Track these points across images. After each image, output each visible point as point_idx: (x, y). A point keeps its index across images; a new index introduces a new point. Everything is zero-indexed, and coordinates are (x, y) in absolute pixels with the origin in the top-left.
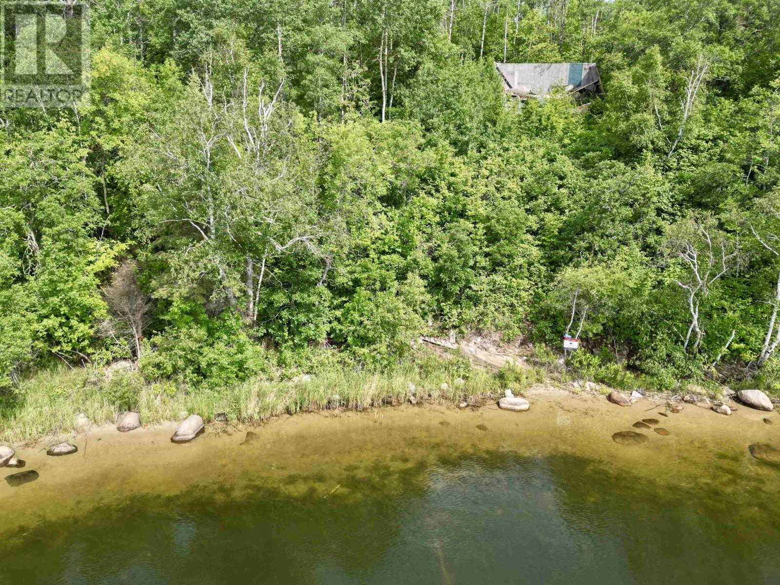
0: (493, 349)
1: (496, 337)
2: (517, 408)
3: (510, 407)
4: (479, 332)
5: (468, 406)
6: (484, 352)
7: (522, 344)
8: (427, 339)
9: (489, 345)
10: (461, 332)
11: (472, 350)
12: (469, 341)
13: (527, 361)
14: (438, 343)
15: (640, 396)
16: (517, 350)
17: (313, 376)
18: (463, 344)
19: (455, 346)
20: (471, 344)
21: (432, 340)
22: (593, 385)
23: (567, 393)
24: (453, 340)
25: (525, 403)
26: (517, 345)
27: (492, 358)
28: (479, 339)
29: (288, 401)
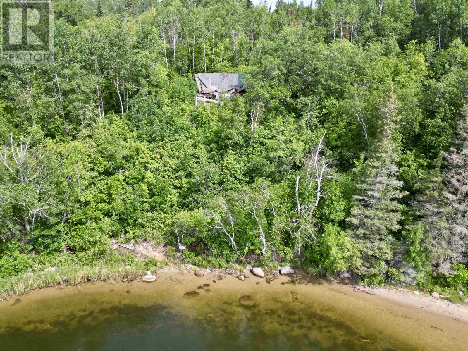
0: (150, 248)
1: (153, 242)
2: (149, 280)
3: (146, 280)
4: (145, 240)
5: (127, 280)
6: (147, 250)
7: (164, 246)
8: (120, 244)
9: (149, 247)
10: (136, 241)
11: (141, 249)
12: (140, 245)
13: (165, 254)
14: (125, 246)
15: (210, 271)
16: (162, 249)
17: (57, 267)
18: (137, 246)
19: (133, 248)
20: (141, 246)
21: (122, 245)
22: (191, 266)
23: (178, 271)
24: (132, 245)
25: (154, 278)
26: (162, 246)
27: (148, 254)
28: (145, 244)
29: (40, 282)
